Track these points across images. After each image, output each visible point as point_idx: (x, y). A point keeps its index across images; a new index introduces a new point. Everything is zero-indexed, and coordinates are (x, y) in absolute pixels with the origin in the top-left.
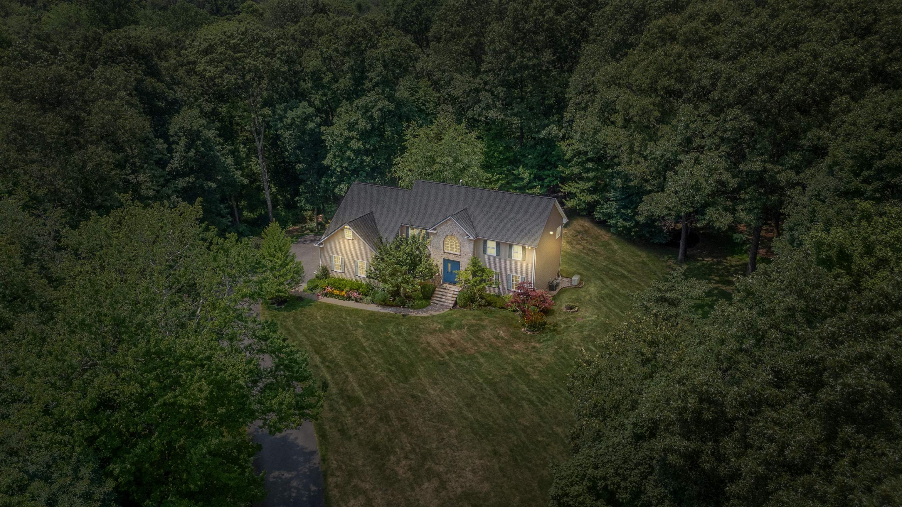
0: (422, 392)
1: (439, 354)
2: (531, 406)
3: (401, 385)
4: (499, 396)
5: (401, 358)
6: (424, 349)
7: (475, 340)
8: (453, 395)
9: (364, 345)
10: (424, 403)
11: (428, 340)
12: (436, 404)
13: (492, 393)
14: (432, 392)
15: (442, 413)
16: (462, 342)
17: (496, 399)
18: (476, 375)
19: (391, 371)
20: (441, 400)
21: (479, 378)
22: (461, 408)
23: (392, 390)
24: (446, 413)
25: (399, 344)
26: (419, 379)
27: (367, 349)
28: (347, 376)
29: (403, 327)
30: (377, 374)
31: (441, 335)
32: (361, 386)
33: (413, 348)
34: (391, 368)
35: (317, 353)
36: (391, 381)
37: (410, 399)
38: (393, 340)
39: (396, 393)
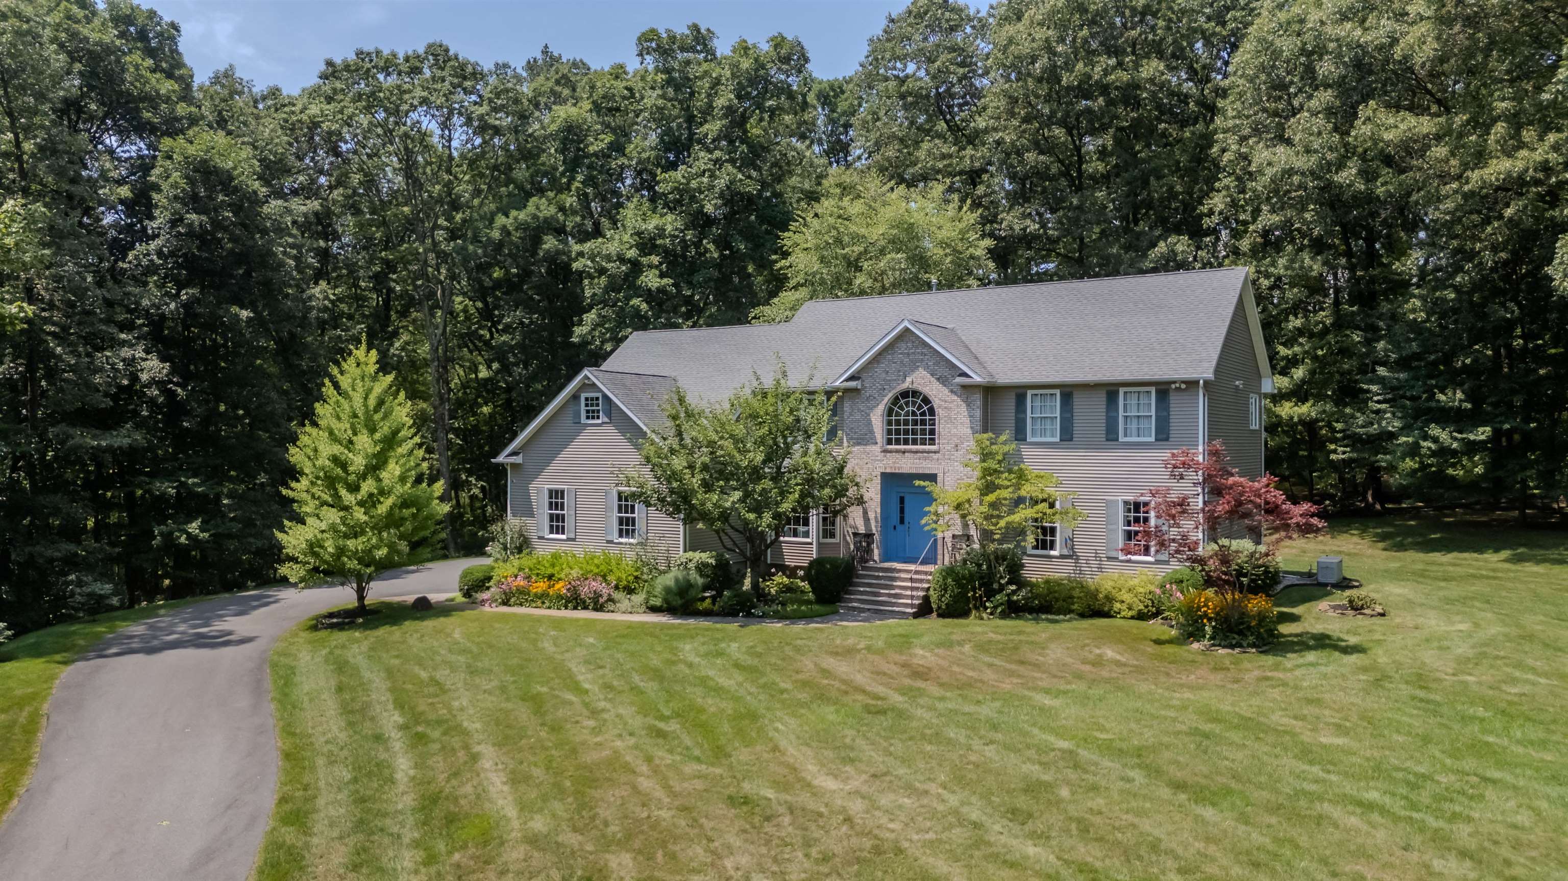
0: (782, 785)
1: (864, 692)
2: (1376, 817)
3: (691, 768)
4: (1179, 786)
5: (711, 704)
6: (805, 684)
7: (1013, 667)
8: (933, 788)
9: (581, 678)
10: (787, 820)
11: (824, 665)
12: (848, 820)
13: (1138, 776)
14: (830, 784)
15: (877, 850)
16: (955, 669)
17: (1165, 792)
18: (1036, 731)
19: (661, 734)
20: (873, 806)
21: (1052, 739)
22: (976, 825)
23: (645, 784)
24: (899, 851)
25: (711, 673)
26: (775, 749)
27: (587, 686)
28: (475, 758)
29: (734, 645)
30: (599, 744)
31: (877, 658)
32: (516, 779)
33: (762, 681)
34: (661, 725)
35: (400, 705)
36: (649, 759)
37: (721, 809)
38: (690, 665)
39: (659, 793)
